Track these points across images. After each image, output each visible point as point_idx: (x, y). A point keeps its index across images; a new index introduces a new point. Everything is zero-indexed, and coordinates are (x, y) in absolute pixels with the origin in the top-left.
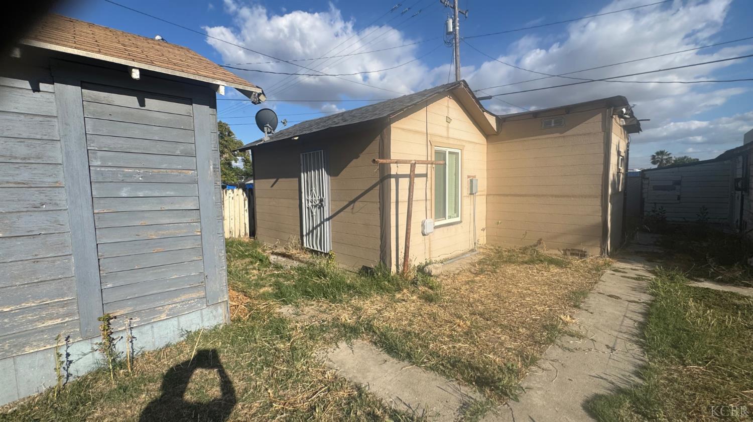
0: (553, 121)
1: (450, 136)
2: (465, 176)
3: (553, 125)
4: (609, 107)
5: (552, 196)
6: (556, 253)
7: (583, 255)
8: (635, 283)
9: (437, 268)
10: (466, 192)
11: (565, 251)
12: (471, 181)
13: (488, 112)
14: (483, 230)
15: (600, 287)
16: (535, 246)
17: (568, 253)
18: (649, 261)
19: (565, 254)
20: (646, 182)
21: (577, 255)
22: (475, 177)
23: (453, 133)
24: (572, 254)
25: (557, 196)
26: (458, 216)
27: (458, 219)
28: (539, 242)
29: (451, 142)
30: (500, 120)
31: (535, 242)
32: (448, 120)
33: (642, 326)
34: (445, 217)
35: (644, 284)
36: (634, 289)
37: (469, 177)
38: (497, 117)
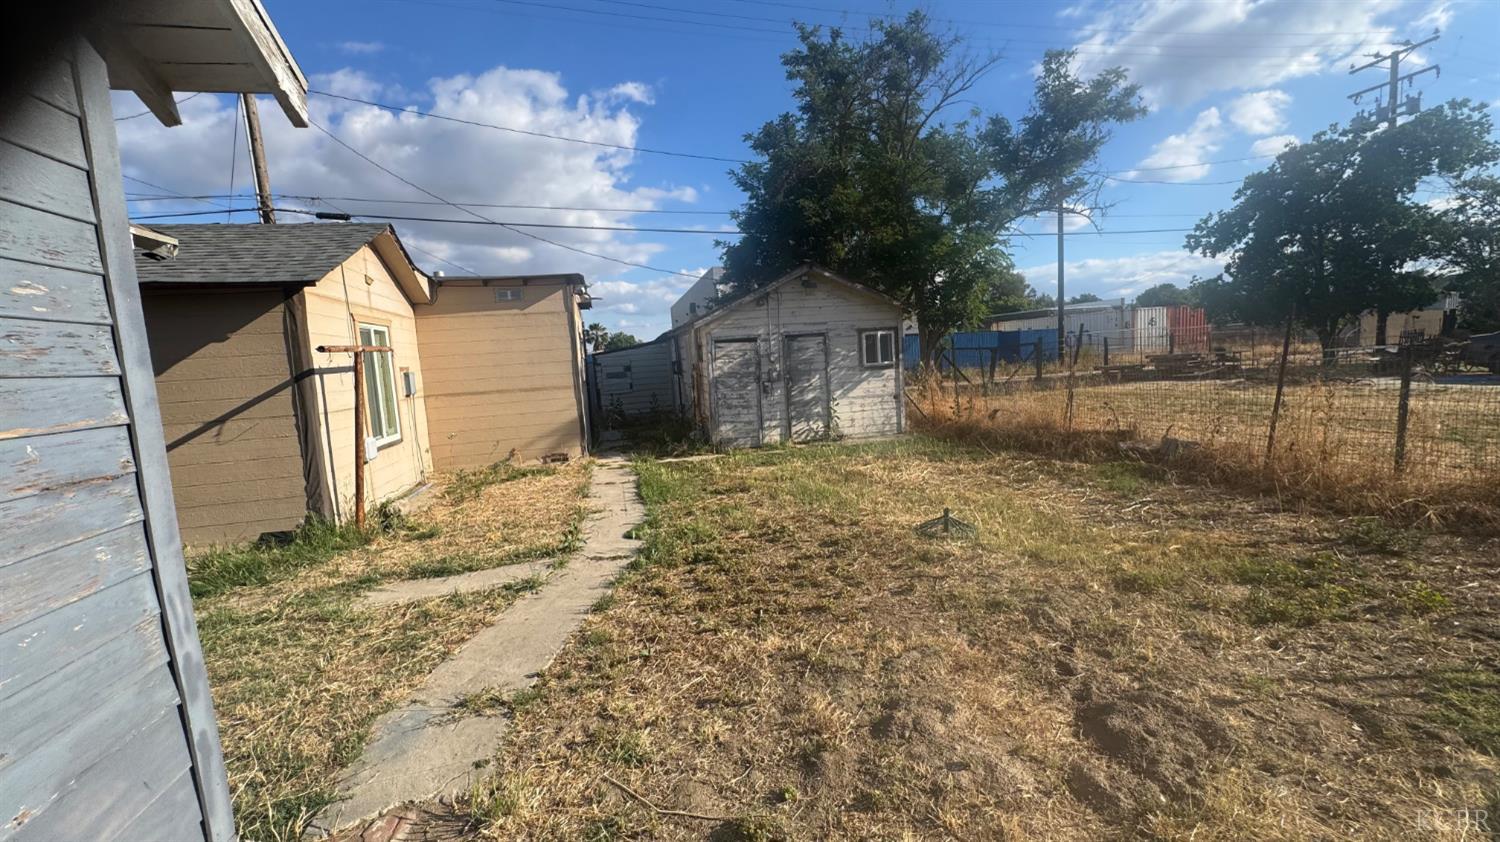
0: (509, 293)
1: (373, 306)
2: (397, 369)
3: (510, 298)
4: (568, 284)
5: (521, 390)
6: (537, 463)
7: (565, 459)
8: (621, 471)
9: (404, 505)
10: (402, 392)
11: (544, 458)
12: (407, 376)
13: (418, 270)
14: (427, 451)
15: (595, 480)
16: (508, 460)
17: (549, 460)
18: (624, 453)
19: (545, 462)
20: (598, 368)
21: (559, 460)
22: (407, 368)
23: (377, 303)
24: (553, 461)
25: (526, 390)
26: (396, 432)
27: (397, 437)
28: (512, 453)
29: (376, 314)
30: (435, 283)
31: (507, 455)
32: (368, 281)
33: (638, 495)
34: (381, 434)
35: (628, 470)
36: (622, 475)
37: (401, 369)
38: (429, 278)
